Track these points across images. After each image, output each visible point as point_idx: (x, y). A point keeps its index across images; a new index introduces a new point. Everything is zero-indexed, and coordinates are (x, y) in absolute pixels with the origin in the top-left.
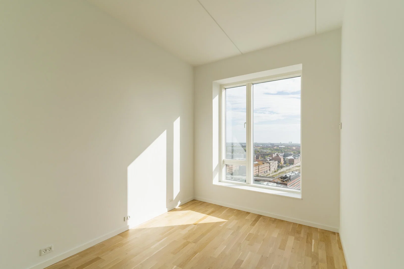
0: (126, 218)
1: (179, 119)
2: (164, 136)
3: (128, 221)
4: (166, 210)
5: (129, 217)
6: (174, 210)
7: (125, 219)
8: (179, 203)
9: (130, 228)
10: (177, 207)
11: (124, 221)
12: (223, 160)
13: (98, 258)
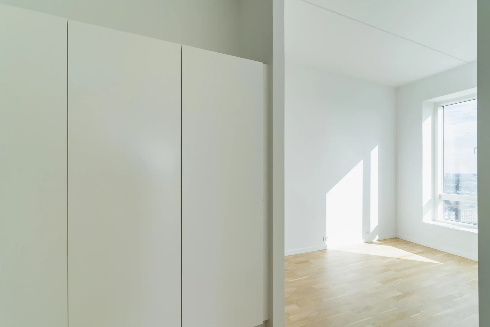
0: (325, 238)
1: (377, 148)
2: (360, 166)
3: (326, 241)
4: (363, 241)
5: (327, 238)
6: (371, 242)
7: (325, 240)
8: (377, 237)
9: (328, 248)
10: (375, 241)
11: (324, 240)
12: (439, 194)
13: (307, 261)
